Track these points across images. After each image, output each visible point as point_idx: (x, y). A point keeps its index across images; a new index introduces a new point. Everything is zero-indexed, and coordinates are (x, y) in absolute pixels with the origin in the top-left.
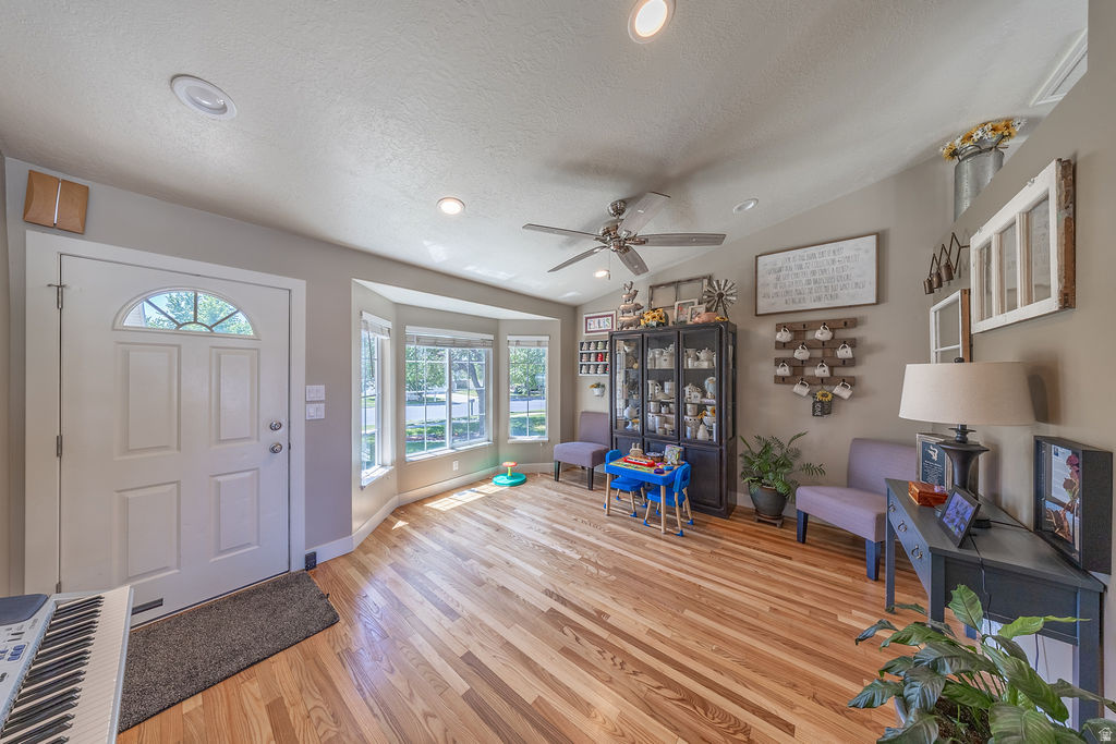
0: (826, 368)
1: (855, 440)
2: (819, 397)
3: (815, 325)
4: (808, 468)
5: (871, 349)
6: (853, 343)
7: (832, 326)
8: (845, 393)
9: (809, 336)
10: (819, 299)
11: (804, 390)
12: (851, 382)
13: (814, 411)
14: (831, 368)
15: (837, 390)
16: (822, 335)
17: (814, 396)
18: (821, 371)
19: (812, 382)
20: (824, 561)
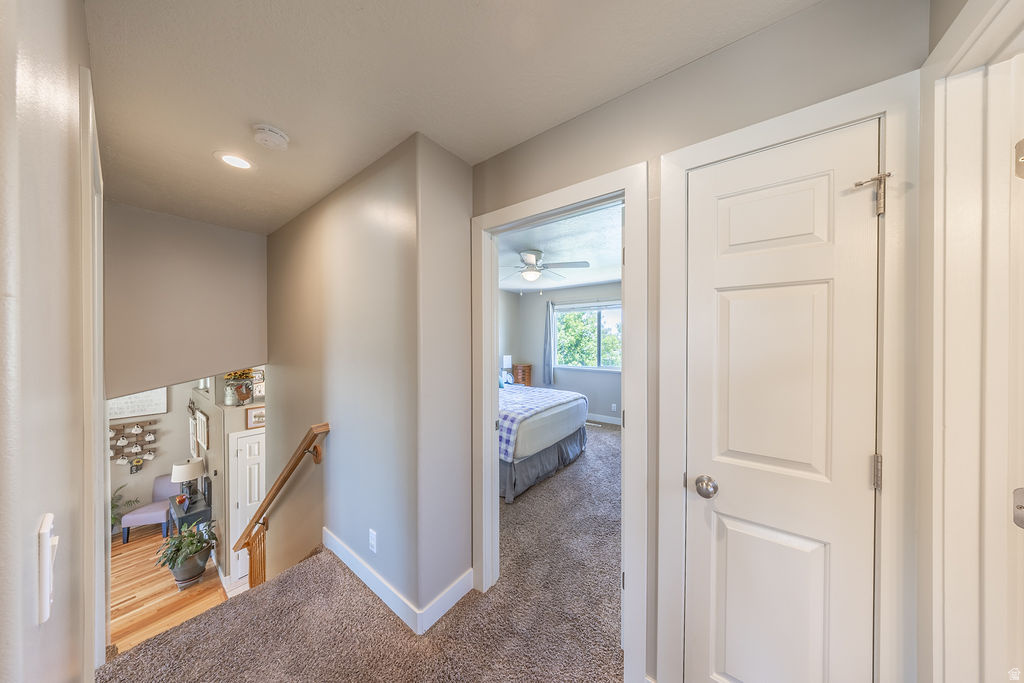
0: (139, 448)
1: (157, 478)
2: (134, 463)
3: (131, 425)
4: (129, 503)
5: (164, 434)
6: (154, 432)
7: (141, 425)
8: (150, 457)
9: (127, 431)
10: (134, 411)
11: (125, 462)
12: (154, 451)
13: (131, 471)
14: (142, 446)
15: (146, 457)
16: (136, 430)
17: (131, 463)
18: (136, 449)
19: (129, 455)
20: (138, 545)
